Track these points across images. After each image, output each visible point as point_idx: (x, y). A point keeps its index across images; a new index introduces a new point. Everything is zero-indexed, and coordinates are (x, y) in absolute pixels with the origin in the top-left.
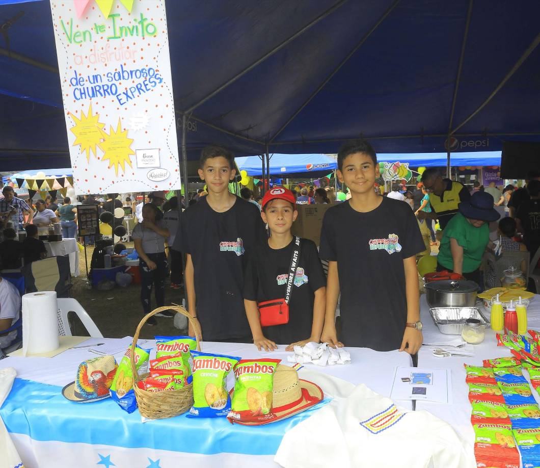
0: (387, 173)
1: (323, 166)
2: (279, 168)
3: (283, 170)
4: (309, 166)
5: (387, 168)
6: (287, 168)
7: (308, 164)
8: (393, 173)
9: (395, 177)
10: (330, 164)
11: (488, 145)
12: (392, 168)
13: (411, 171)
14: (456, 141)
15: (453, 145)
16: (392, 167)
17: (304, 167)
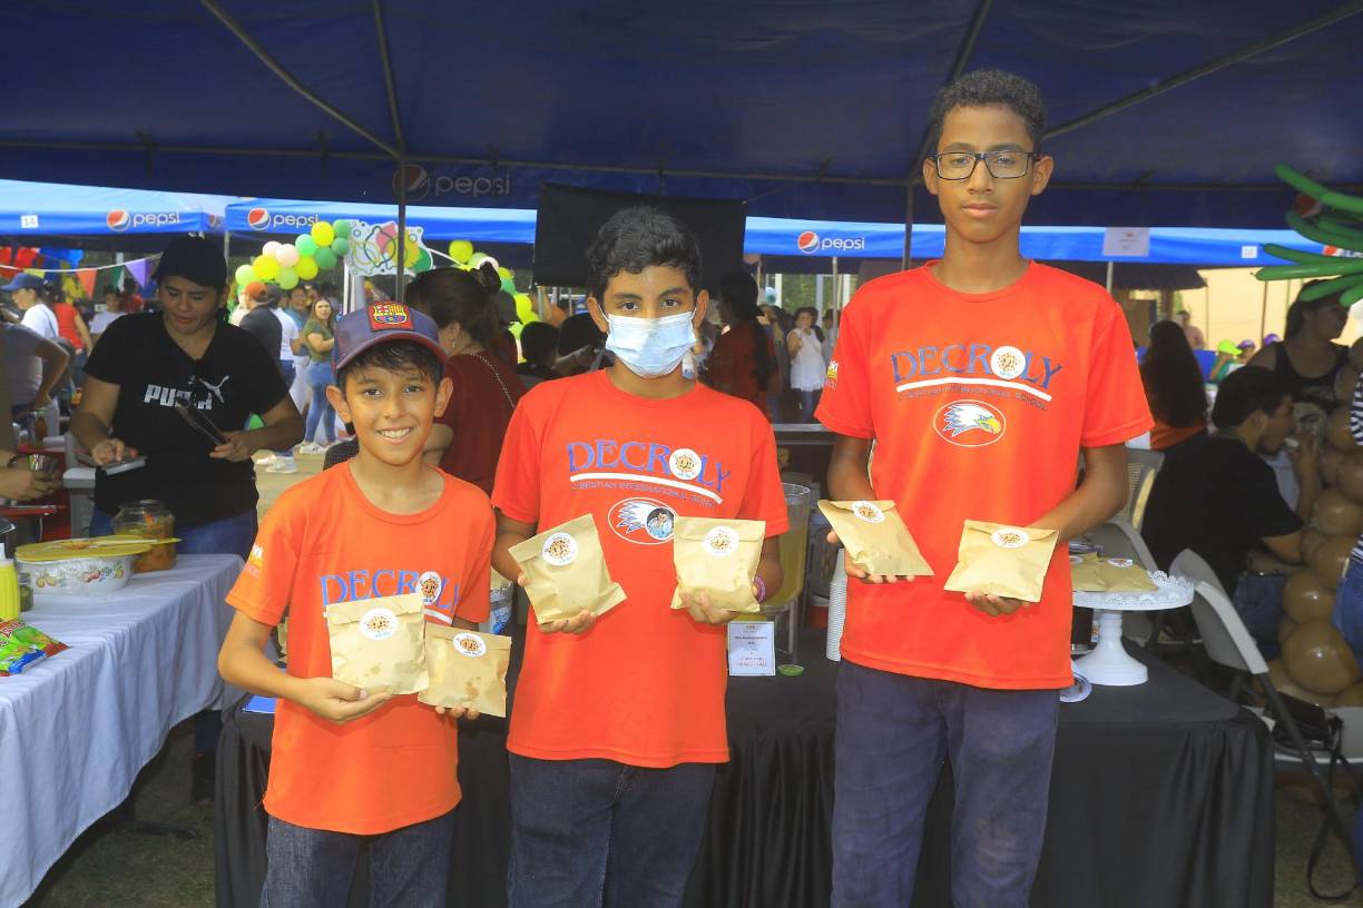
0: (360, 252)
1: (163, 219)
2: (16, 217)
3: (30, 223)
4: (116, 217)
5: (362, 239)
6: (42, 217)
7: (114, 210)
8: (376, 253)
9: (383, 266)
10: (183, 216)
11: (507, 191)
12: (373, 239)
13: (429, 250)
14: (423, 174)
15: (413, 187)
16: (374, 236)
17: (101, 218)
